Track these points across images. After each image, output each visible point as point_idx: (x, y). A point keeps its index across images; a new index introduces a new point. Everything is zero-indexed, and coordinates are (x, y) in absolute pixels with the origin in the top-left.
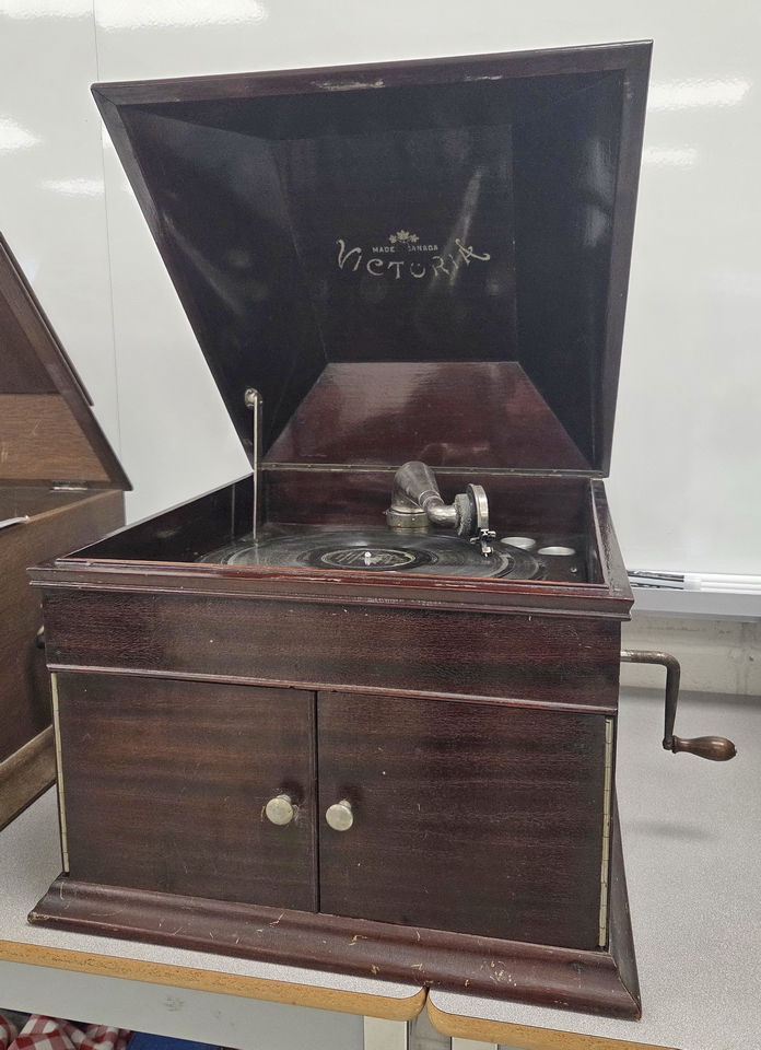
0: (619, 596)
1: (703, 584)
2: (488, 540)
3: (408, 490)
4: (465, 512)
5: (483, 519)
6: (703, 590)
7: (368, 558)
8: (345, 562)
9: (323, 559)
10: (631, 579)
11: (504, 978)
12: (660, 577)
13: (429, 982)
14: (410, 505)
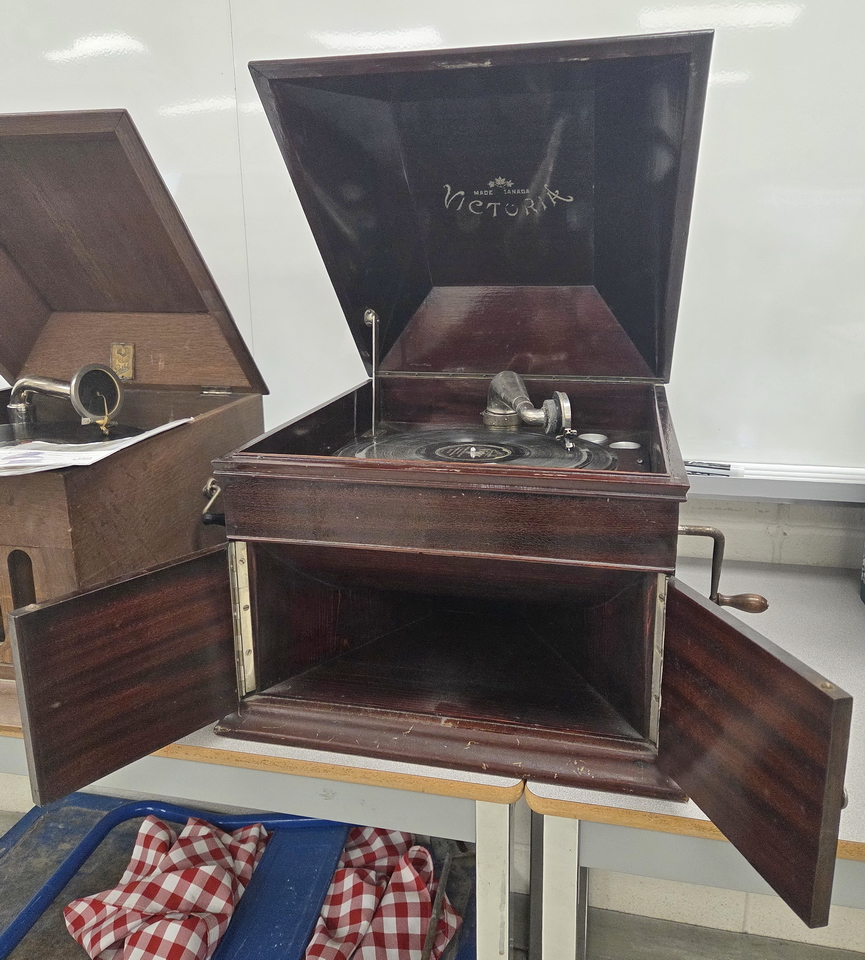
0: (678, 483)
1: (746, 472)
2: (571, 437)
3: (503, 395)
4: (552, 415)
5: (567, 420)
6: (746, 477)
7: (473, 452)
8: (455, 456)
9: (437, 452)
10: (687, 468)
11: (584, 773)
12: (710, 466)
13: (526, 776)
14: (504, 408)
